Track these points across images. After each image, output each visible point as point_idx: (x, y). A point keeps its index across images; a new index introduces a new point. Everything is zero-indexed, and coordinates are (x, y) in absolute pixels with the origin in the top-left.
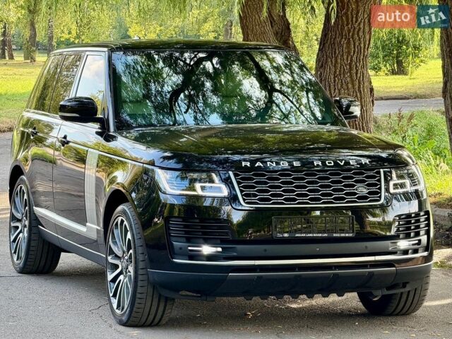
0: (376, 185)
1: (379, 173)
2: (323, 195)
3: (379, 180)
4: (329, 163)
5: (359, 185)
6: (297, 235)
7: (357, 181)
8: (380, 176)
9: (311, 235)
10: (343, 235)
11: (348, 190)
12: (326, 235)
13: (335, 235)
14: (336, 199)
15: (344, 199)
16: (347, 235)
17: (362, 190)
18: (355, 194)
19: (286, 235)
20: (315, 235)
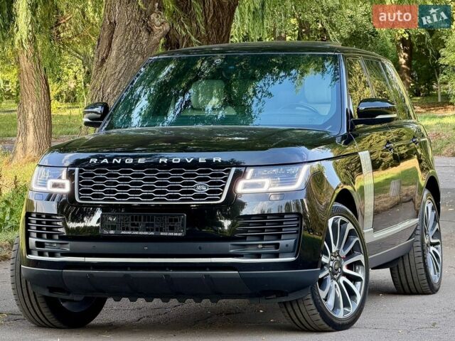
0: (220, 183)
1: (229, 171)
2: (156, 192)
3: (226, 179)
4: (175, 160)
5: (201, 183)
6: (123, 232)
7: (199, 180)
8: (229, 175)
9: (137, 233)
10: (171, 234)
11: (185, 188)
12: (152, 233)
13: (162, 234)
14: (170, 197)
15: (179, 196)
16: (176, 234)
17: (202, 188)
18: (193, 192)
19: (112, 232)
20: (140, 233)
